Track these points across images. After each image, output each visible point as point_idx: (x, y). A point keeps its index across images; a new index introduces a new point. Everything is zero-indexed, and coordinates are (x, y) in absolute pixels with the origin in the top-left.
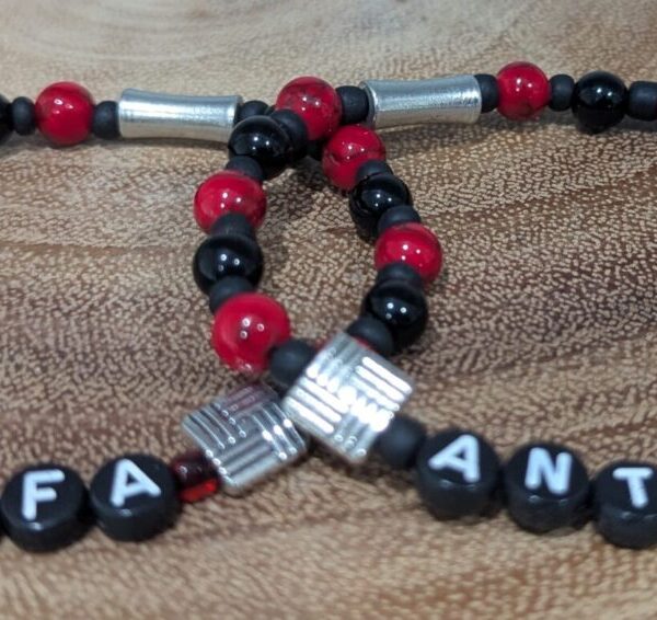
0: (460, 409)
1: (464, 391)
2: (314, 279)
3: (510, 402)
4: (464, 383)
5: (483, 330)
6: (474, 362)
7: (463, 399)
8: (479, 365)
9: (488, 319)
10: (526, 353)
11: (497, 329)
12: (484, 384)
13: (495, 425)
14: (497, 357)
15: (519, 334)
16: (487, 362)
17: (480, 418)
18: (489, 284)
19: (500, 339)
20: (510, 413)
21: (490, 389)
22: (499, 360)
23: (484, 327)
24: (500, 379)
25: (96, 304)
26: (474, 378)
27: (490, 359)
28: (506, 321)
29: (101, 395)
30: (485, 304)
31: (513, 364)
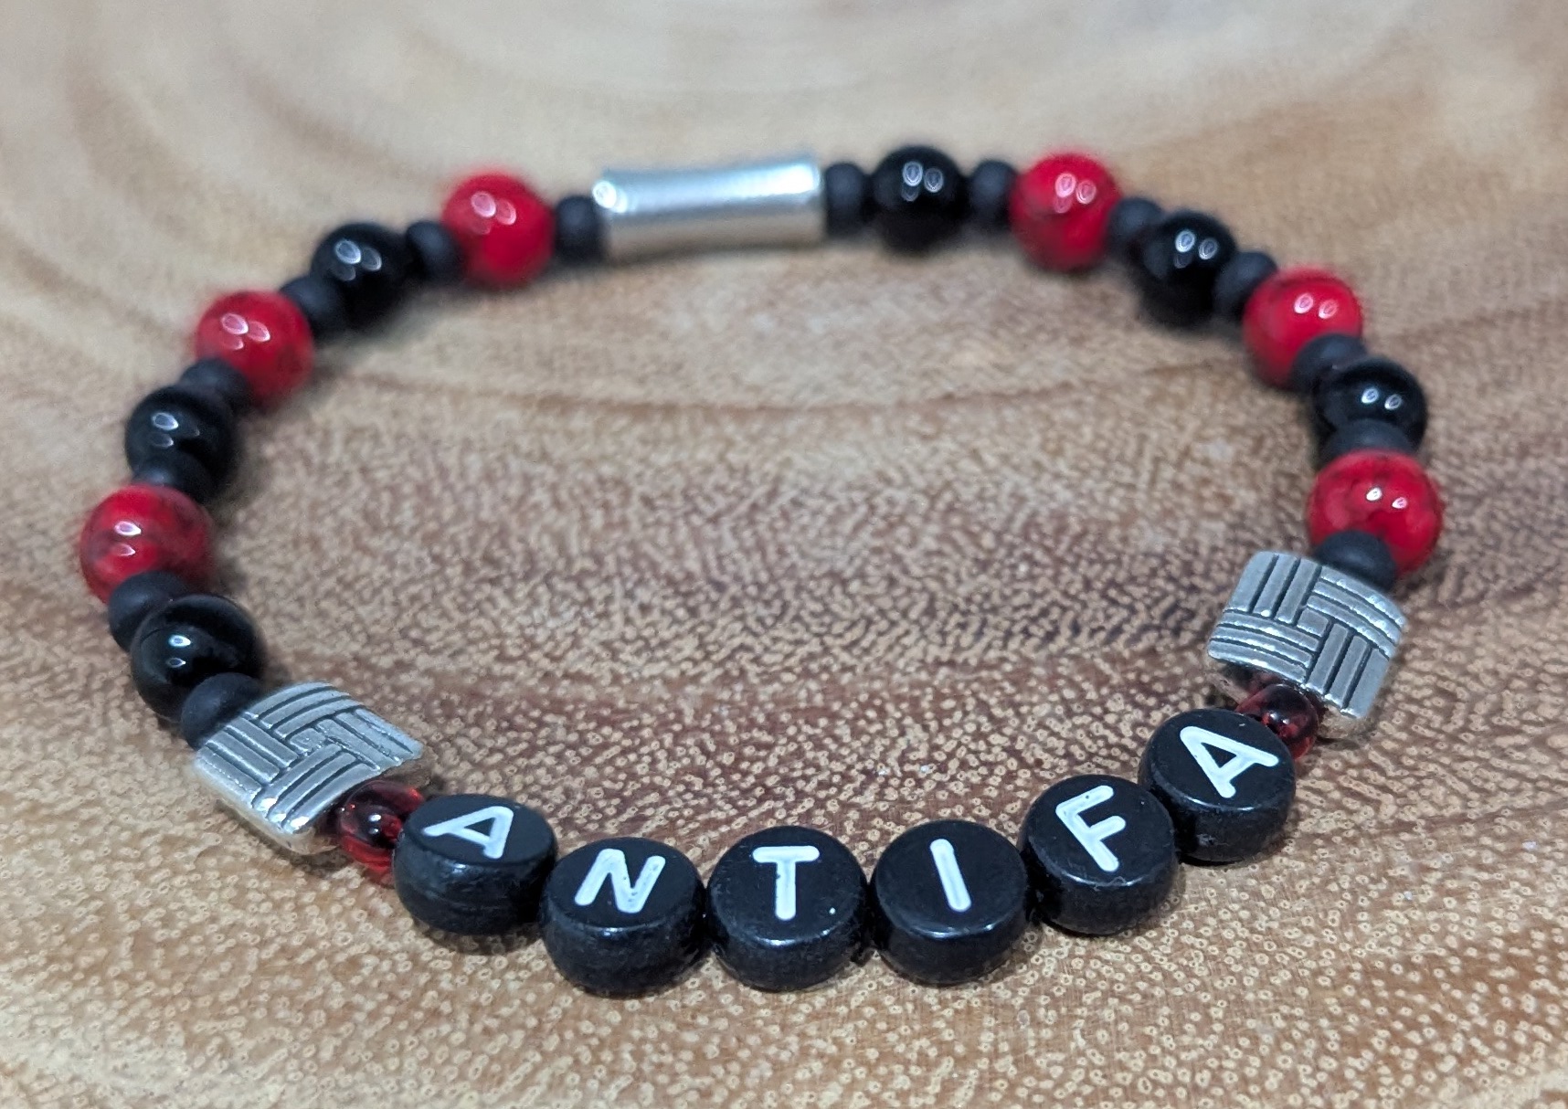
0: (1448, 665)
1: (1450, 635)
2: (1140, 453)
3: (1537, 652)
4: (1446, 621)
5: (1462, 534)
6: (1459, 588)
7: (1451, 648)
8: (1469, 592)
9: (1468, 514)
10: (1549, 569)
11: (1489, 530)
12: (1484, 621)
13: (1516, 691)
14: (1497, 577)
15: (1529, 538)
16: (1481, 586)
17: (1488, 680)
18: (1459, 455)
19: (1496, 548)
20: (1541, 670)
21: (1496, 632)
22: (1502, 582)
23: (1464, 528)
24: (1509, 613)
25: (762, 502)
26: (1463, 612)
27: (1486, 580)
28: (1501, 516)
29: (802, 651)
30: (1458, 490)
31: (1528, 590)
